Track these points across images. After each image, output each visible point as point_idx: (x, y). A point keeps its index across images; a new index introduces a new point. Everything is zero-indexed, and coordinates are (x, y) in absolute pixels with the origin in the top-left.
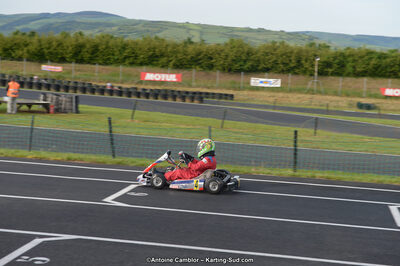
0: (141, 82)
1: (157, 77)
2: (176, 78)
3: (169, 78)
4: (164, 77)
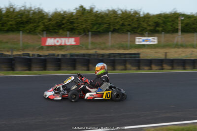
1: (58, 42)
2: (75, 41)
3: (68, 42)
4: (63, 41)
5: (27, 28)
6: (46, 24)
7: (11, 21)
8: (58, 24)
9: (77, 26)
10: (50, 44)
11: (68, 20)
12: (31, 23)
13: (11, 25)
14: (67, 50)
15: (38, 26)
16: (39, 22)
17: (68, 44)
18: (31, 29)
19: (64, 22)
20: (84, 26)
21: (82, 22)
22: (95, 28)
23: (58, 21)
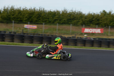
0: (82, 34)
1: (91, 31)
2: (101, 31)
3: (97, 31)
4: (94, 31)
5: (73, 22)
6: (84, 20)
7: (65, 18)
8: (90, 21)
9: (101, 22)
10: (86, 32)
11: (96, 19)
12: (75, 19)
13: (65, 20)
14: (96, 36)
15: (79, 22)
16: (79, 19)
17: (97, 32)
18: (75, 23)
19: (94, 19)
20: (105, 22)
21: (104, 20)
22: (112, 23)
23: (90, 19)
